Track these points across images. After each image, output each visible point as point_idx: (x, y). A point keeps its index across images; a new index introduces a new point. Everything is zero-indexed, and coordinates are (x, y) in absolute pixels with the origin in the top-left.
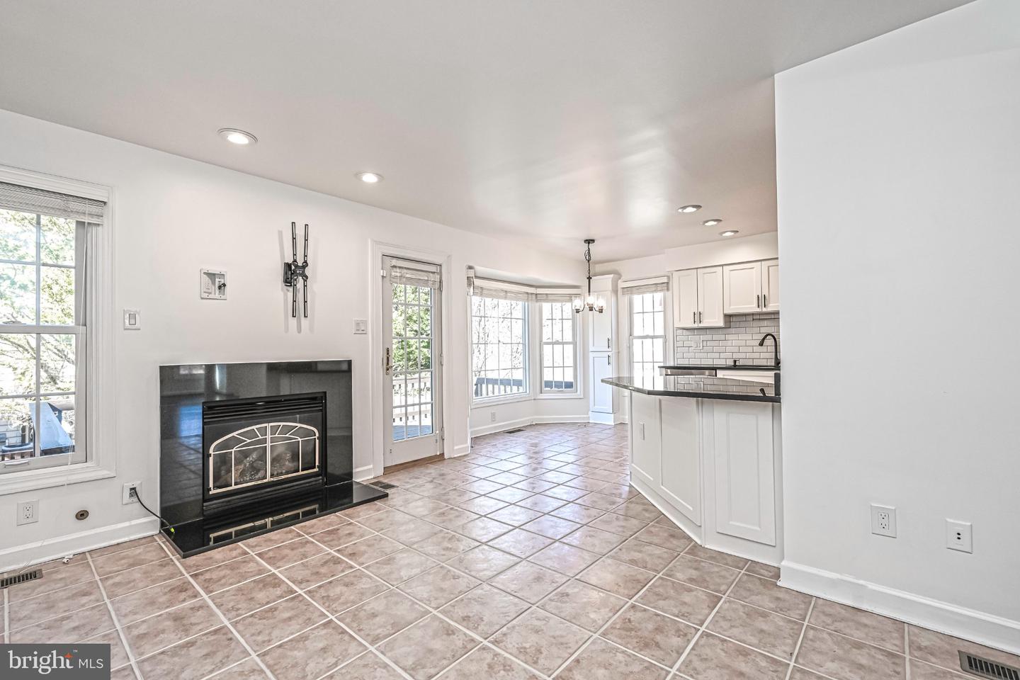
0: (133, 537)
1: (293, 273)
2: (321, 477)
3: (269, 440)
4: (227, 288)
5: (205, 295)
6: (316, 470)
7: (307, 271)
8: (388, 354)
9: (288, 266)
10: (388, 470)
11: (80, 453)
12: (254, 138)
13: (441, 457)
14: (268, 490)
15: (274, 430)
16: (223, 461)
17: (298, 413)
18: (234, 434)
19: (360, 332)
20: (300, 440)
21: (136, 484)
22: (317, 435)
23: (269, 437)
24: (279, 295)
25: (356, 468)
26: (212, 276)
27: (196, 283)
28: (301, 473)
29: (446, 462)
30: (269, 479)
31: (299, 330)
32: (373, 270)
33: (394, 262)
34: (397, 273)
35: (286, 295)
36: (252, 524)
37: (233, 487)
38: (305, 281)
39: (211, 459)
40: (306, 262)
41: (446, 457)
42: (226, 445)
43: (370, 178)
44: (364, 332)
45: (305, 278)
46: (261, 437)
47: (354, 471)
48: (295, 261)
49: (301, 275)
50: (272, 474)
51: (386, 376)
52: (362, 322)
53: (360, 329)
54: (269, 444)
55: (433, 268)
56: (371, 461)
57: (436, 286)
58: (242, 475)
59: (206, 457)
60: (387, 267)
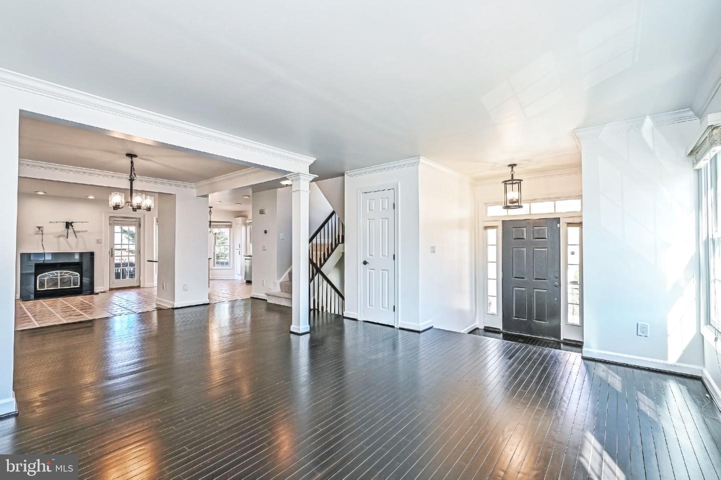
2: (80, 288)
5: (36, 233)
6: (79, 286)
8: (112, 250)
10: (112, 289)
12: (45, 192)
13: (138, 287)
14: (59, 291)
15: (61, 273)
16: (42, 281)
17: (71, 269)
18: (46, 273)
20: (72, 277)
22: (79, 276)
24: (63, 231)
25: (96, 287)
26: (39, 228)
28: (72, 287)
29: (141, 288)
30: (59, 288)
32: (105, 221)
33: (115, 219)
34: (116, 222)
37: (46, 289)
39: (38, 280)
41: (141, 286)
42: (43, 276)
44: (101, 243)
46: (56, 275)
50: (60, 286)
51: (111, 258)
52: (100, 239)
53: (99, 242)
54: (59, 277)
55: (135, 220)
56: (103, 285)
57: (137, 225)
58: (49, 286)
59: (36, 279)
60: (113, 220)
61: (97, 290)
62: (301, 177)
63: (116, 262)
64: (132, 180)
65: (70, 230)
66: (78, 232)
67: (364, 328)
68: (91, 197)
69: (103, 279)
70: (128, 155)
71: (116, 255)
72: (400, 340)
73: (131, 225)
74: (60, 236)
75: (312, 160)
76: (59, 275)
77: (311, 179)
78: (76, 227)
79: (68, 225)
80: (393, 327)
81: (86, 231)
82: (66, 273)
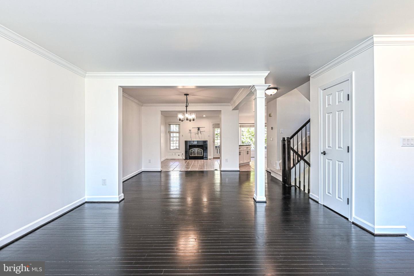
2: (203, 156)
4: (191, 132)
5: (189, 133)
8: (214, 140)
10: (214, 158)
11: (179, 149)
14: (196, 157)
15: (197, 149)
16: (191, 152)
17: (200, 148)
19: (209, 136)
20: (200, 151)
21: (183, 153)
22: (202, 151)
26: (190, 130)
27: (188, 131)
28: (200, 156)
30: (196, 155)
32: (211, 127)
37: (192, 156)
42: (191, 150)
56: (211, 156)
58: (193, 154)
59: (189, 151)
60: (214, 126)
61: (209, 157)
62: (256, 88)
63: (216, 145)
64: (187, 106)
65: (199, 131)
66: (202, 132)
67: (324, 211)
68: (204, 116)
69: (211, 153)
70: (185, 95)
71: (215, 142)
72: (353, 234)
74: (196, 134)
75: (266, 74)
76: (196, 150)
77: (266, 88)
78: (201, 129)
79: (199, 129)
80: (347, 219)
81: (205, 131)
82: (198, 149)
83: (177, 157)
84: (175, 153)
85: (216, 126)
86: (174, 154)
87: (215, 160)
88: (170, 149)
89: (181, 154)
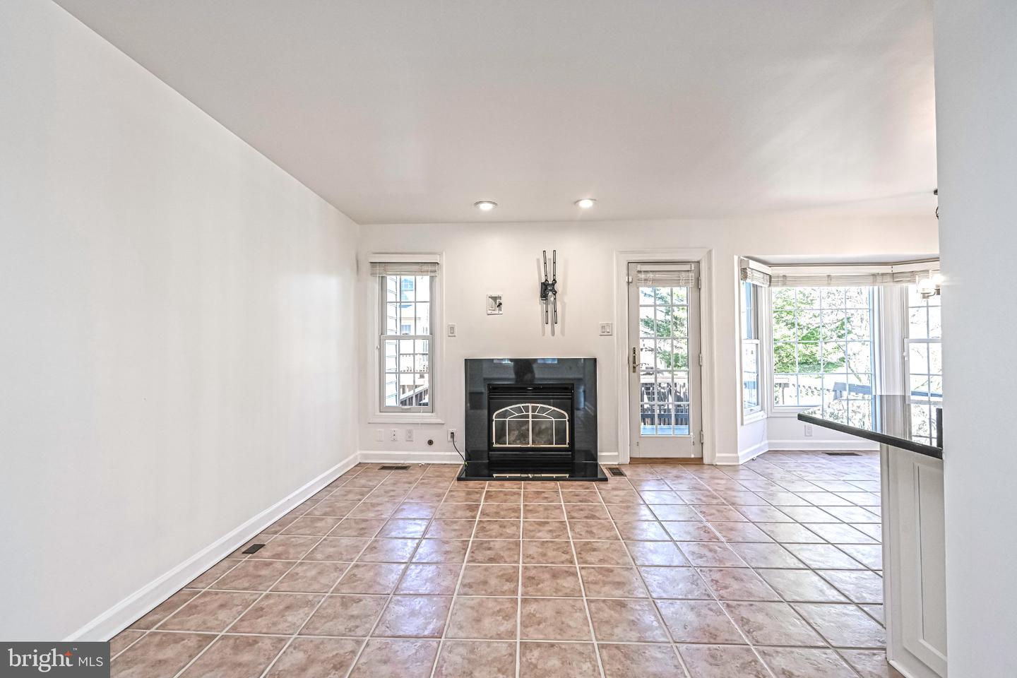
0: (452, 462)
1: (547, 289)
2: (570, 453)
3: (530, 416)
4: (502, 306)
5: (489, 312)
6: (567, 446)
7: (556, 287)
8: (634, 353)
9: (543, 284)
10: (635, 461)
11: (429, 407)
12: (494, 203)
13: (699, 461)
14: (531, 453)
15: (534, 409)
16: (501, 426)
17: (553, 399)
18: (508, 408)
19: (605, 334)
20: (554, 420)
21: (454, 430)
22: (567, 418)
23: (530, 413)
24: (537, 306)
25: (601, 452)
26: (495, 299)
27: (484, 304)
28: (554, 446)
29: (706, 467)
30: (530, 445)
31: (553, 334)
32: (618, 276)
33: (639, 267)
34: (642, 276)
35: (542, 307)
36: (519, 475)
37: (507, 445)
38: (555, 294)
39: (494, 422)
40: (554, 280)
41: (706, 461)
42: (504, 415)
43: (586, 204)
44: (610, 334)
45: (555, 293)
46: (525, 413)
47: (599, 454)
48: (546, 280)
49: (550, 290)
50: (534, 442)
51: (632, 374)
52: (608, 324)
53: (606, 331)
54: (530, 419)
55: (687, 267)
56: (617, 449)
57: (692, 284)
58: (513, 438)
59: (490, 421)
60: (633, 272)
61: (606, 458)
69: (618, 429)
73: (677, 283)
82: (543, 410)
83: (417, 454)
84: (410, 432)
85: (651, 276)
86: (401, 433)
87: (642, 470)
88: (383, 409)
89: (440, 436)
